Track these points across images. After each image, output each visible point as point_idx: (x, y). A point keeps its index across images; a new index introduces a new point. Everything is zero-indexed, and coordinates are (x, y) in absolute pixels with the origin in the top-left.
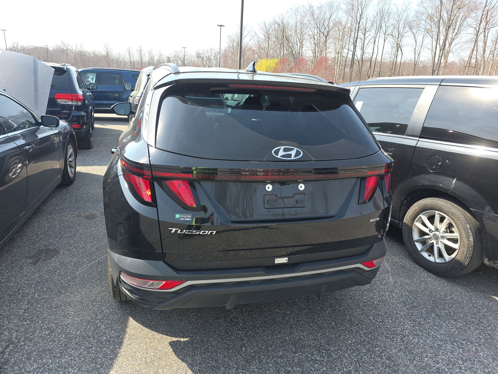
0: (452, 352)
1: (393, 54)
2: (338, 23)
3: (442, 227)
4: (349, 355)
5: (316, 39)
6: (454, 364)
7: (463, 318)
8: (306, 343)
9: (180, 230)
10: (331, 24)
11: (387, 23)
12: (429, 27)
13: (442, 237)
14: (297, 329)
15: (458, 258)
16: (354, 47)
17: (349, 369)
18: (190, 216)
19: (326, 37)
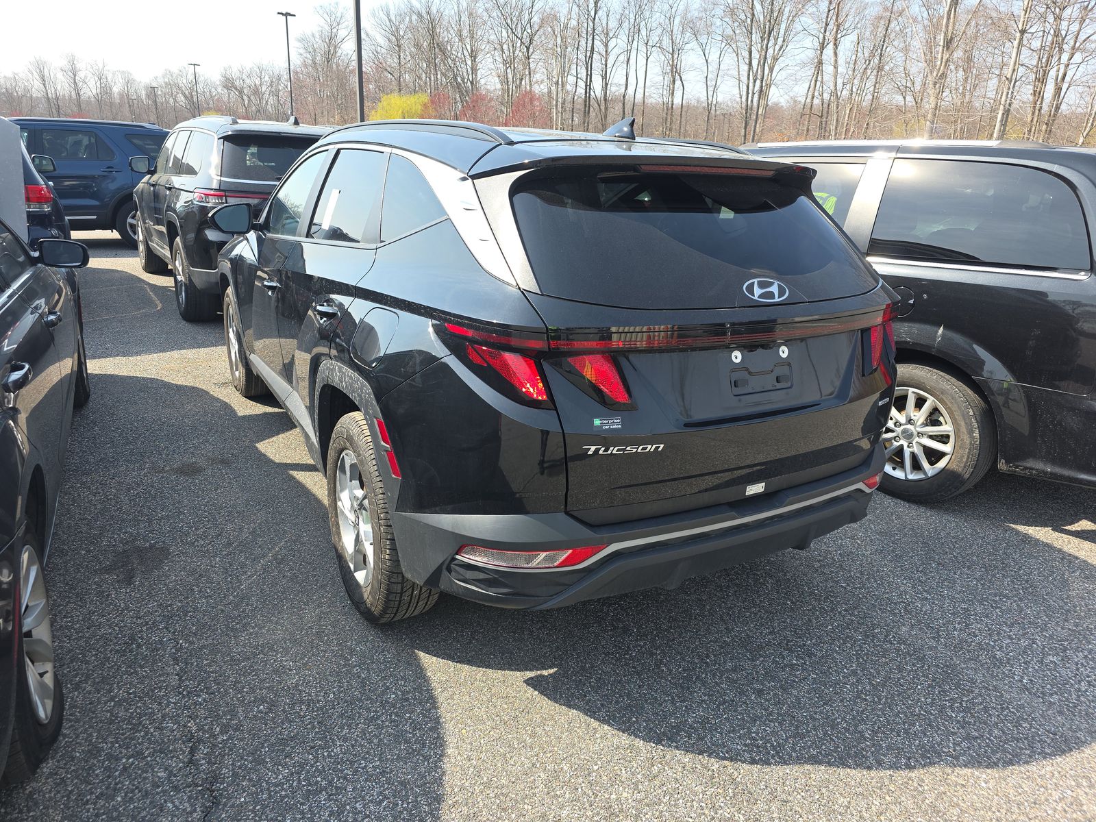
0: (987, 616)
1: (665, 87)
2: (550, 18)
3: (920, 416)
4: (839, 648)
5: (506, 52)
6: (999, 634)
7: (978, 562)
8: (762, 641)
9: (603, 449)
10: (536, 19)
11: (649, 21)
12: (729, 32)
13: (919, 433)
14: (734, 621)
15: (953, 467)
16: (587, 72)
17: (852, 668)
18: (619, 421)
19: (528, 49)
